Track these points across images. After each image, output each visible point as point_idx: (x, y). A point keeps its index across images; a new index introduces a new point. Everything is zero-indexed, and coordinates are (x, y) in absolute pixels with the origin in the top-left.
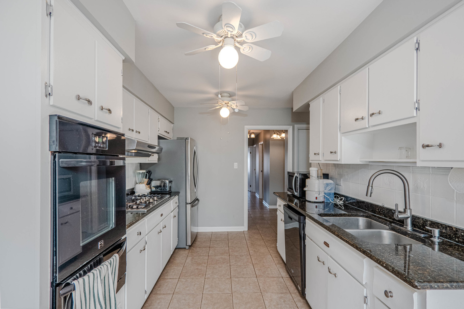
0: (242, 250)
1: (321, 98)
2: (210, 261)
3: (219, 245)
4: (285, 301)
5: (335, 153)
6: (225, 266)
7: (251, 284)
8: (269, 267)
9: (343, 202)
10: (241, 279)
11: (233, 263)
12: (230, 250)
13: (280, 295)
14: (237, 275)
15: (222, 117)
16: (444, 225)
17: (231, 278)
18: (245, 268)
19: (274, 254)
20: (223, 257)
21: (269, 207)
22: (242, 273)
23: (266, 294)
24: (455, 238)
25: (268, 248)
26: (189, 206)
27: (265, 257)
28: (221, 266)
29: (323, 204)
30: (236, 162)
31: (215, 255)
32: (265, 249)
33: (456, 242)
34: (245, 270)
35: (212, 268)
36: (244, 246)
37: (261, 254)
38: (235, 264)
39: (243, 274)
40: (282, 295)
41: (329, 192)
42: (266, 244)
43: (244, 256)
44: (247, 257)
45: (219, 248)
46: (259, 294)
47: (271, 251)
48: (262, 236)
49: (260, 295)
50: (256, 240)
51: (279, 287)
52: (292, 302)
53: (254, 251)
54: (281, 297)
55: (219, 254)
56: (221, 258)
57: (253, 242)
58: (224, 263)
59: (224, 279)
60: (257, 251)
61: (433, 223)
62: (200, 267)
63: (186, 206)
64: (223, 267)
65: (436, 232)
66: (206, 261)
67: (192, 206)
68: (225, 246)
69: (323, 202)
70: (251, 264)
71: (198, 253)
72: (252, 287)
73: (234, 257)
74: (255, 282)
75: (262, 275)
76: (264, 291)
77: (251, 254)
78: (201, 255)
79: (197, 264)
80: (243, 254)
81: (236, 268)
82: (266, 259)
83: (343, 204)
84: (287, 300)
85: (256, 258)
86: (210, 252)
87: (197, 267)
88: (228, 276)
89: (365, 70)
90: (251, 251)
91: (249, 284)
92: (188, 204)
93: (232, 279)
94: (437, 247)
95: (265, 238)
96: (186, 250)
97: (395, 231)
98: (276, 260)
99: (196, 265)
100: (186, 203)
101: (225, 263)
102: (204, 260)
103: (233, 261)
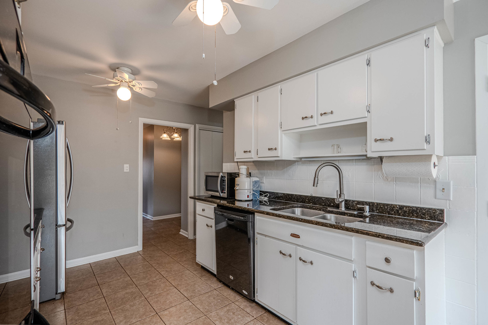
0: (150, 275)
1: (253, 96)
2: (111, 303)
3: (113, 278)
4: (234, 313)
5: (276, 149)
6: (140, 302)
7: (187, 311)
8: (195, 284)
9: (268, 198)
10: (171, 309)
11: (148, 294)
12: (134, 280)
13: (225, 309)
14: (163, 307)
15: (119, 99)
16: (368, 202)
17: (157, 313)
18: (168, 294)
19: (191, 267)
20: (128, 291)
21: (152, 218)
22: (168, 302)
23: (211, 314)
24: (377, 211)
25: (180, 263)
26: (62, 230)
27: (183, 274)
28: (132, 303)
29: (252, 202)
30: (126, 164)
31: (113, 293)
32: (177, 265)
33: (377, 213)
34: (170, 296)
35: (120, 311)
36: (150, 269)
37: (177, 273)
38: (151, 294)
39: (171, 303)
40: (228, 308)
41: (257, 189)
42: (175, 259)
43: (158, 281)
44: (162, 281)
45: (115, 282)
46: (204, 317)
47: (186, 266)
48: (166, 252)
49: (206, 318)
50: (160, 258)
51: (219, 301)
52: (240, 310)
53: (167, 271)
54: (228, 311)
55: (120, 289)
56: (127, 293)
57: (158, 262)
58: (135, 298)
59: (148, 319)
60: (169, 270)
61: (359, 202)
62: (99, 318)
63: (57, 231)
64: (138, 304)
65: (367, 208)
66: (104, 305)
67: (67, 229)
68: (122, 276)
69: (252, 200)
70: (172, 288)
71: (84, 299)
72: (191, 313)
73: (145, 286)
74: (191, 306)
75: (193, 295)
76: (207, 312)
77: (165, 276)
78: (91, 300)
79: (92, 314)
80: (155, 279)
81: (156, 299)
82: (186, 276)
83: (268, 200)
84: (235, 312)
85: (173, 278)
86: (104, 291)
87: (93, 320)
88: (151, 313)
89: (313, 74)
90: (162, 273)
91: (185, 311)
92: (60, 226)
93: (159, 314)
94: (367, 220)
95: (169, 253)
96: (57, 301)
97: (334, 214)
98: (197, 273)
99: (90, 317)
100: (56, 225)
101: (137, 298)
102: (100, 305)
103: (147, 291)
